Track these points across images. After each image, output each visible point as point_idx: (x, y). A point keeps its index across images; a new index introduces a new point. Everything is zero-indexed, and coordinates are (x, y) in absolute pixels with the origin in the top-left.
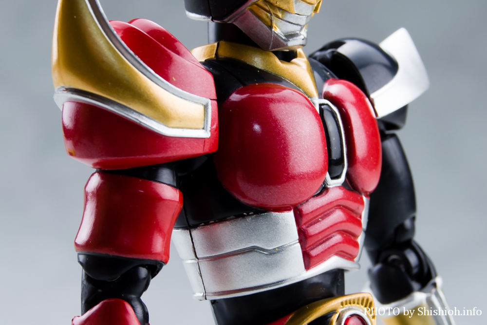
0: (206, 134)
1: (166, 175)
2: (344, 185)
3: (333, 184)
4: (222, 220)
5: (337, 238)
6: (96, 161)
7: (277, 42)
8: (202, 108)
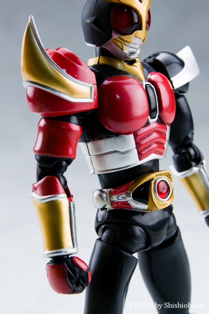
0: (91, 101)
1: (74, 119)
2: (157, 121)
3: (151, 121)
4: (101, 139)
5: (155, 145)
6: (42, 113)
7: (126, 56)
8: (89, 89)
